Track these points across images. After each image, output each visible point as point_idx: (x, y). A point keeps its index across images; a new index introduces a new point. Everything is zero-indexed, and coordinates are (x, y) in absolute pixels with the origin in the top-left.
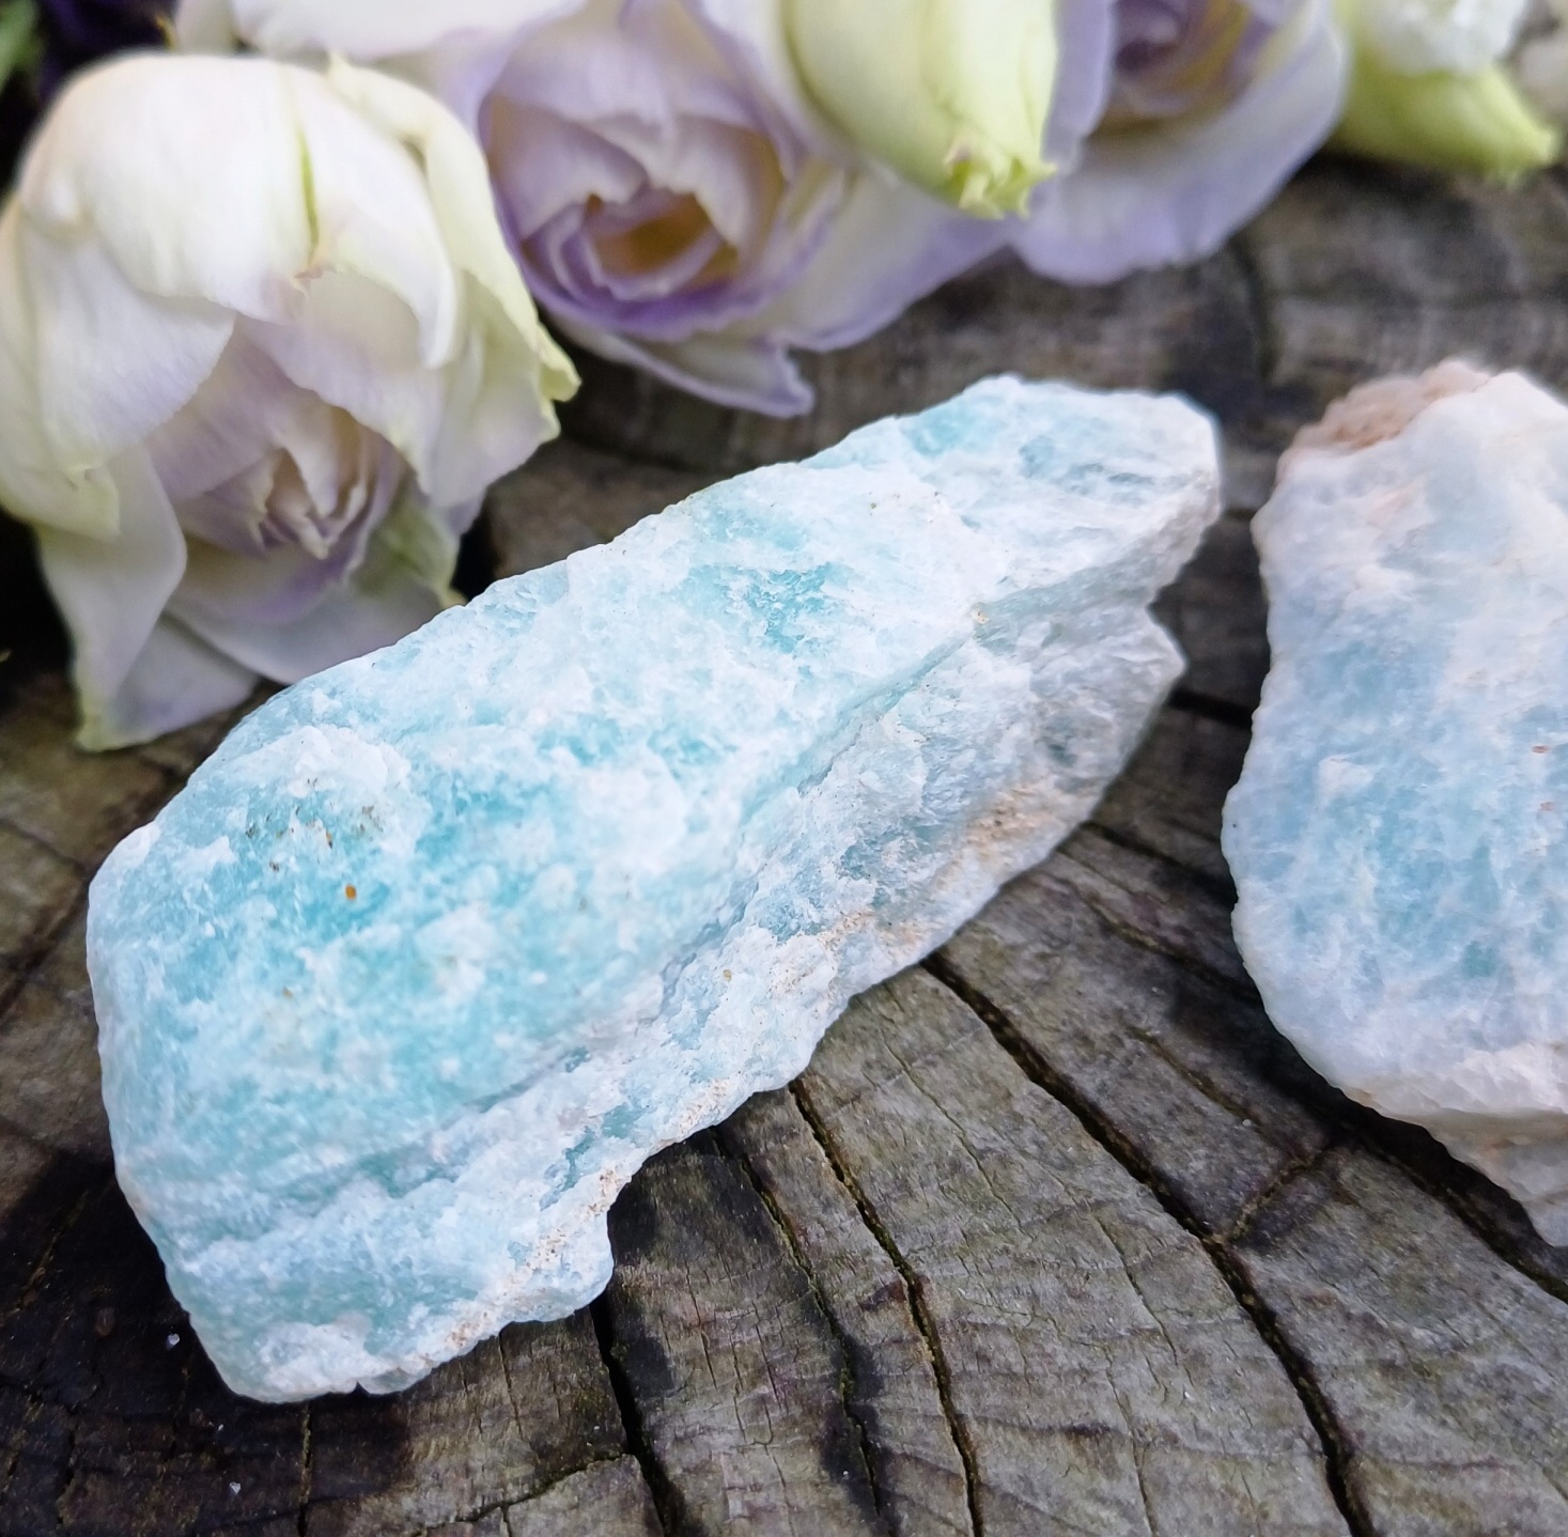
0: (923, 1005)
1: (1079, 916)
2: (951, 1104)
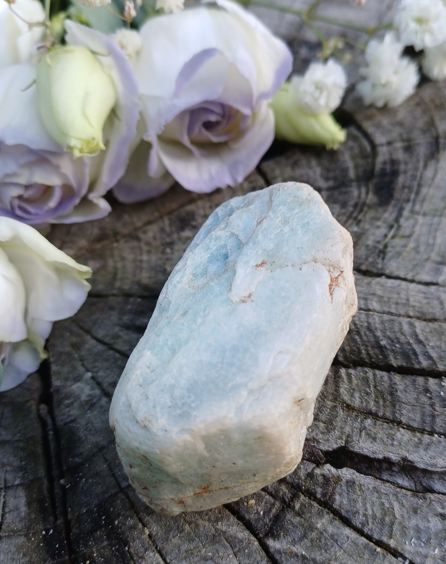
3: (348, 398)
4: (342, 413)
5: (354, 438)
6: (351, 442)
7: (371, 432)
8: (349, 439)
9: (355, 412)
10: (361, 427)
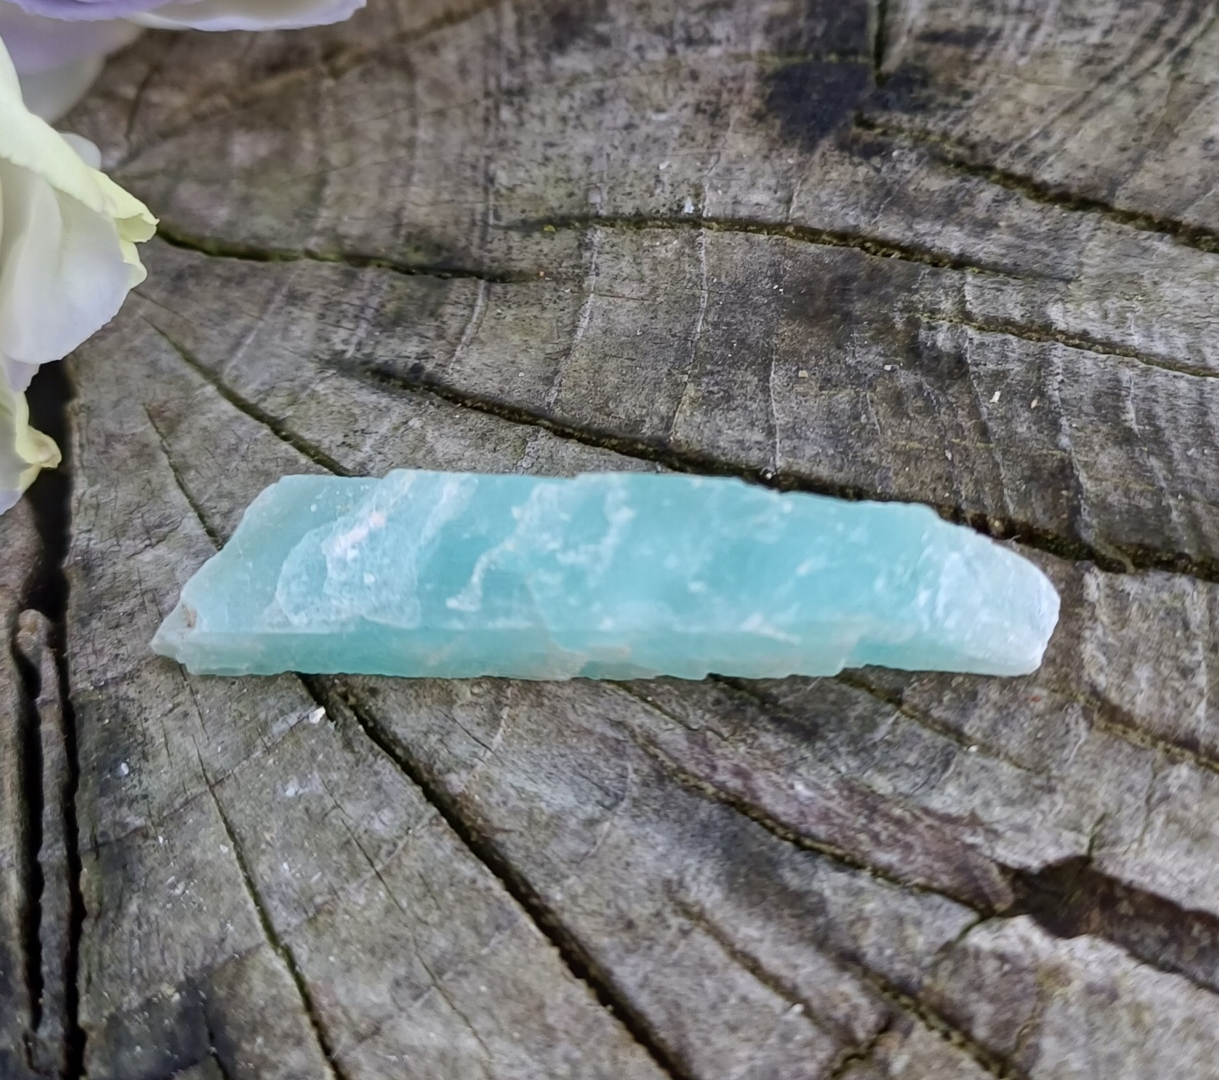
0: (460, 901)
1: (635, 768)
2: (482, 1023)
3: (1111, 680)
4: (1084, 735)
5: (1126, 832)
6: (1114, 843)
7: (1189, 815)
8: (1106, 832)
9: (1134, 737)
10: (1153, 793)
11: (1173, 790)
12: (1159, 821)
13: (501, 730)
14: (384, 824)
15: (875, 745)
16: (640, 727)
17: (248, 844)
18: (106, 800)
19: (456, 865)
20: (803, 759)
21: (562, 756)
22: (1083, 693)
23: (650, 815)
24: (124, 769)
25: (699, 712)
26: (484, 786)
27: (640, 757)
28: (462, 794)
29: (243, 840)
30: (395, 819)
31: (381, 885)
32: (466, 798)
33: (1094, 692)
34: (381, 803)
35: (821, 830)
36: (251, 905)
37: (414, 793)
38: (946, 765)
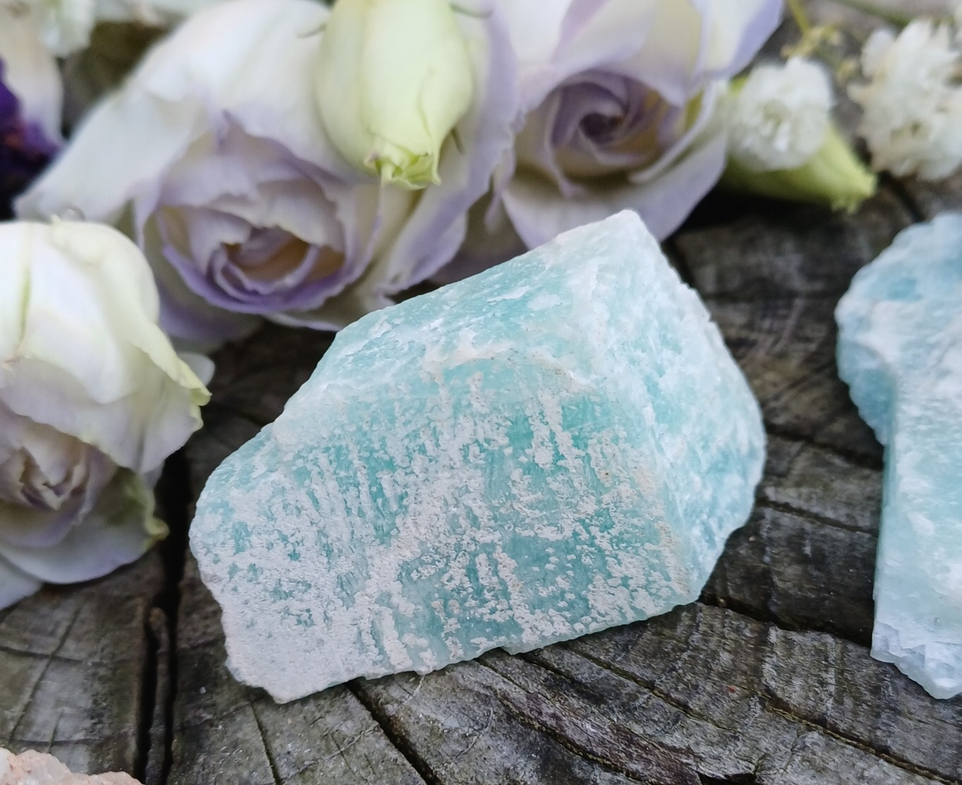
0: (387, 770)
1: (494, 709)
3: (778, 684)
4: (759, 712)
5: (777, 764)
6: (769, 769)
7: (816, 757)
8: (765, 763)
9: (789, 716)
10: (796, 745)
11: (808, 745)
12: (798, 759)
13: (420, 686)
14: (348, 728)
15: (635, 709)
16: (500, 690)
17: (269, 733)
18: (191, 705)
19: (386, 752)
20: (592, 712)
21: (453, 702)
22: (761, 691)
23: (501, 736)
24: (203, 690)
25: (535, 685)
26: (407, 713)
27: (498, 706)
28: (394, 716)
29: (267, 731)
30: (354, 726)
31: (343, 759)
32: (396, 718)
33: (768, 690)
34: (347, 717)
35: (599, 750)
36: (268, 763)
37: (366, 714)
38: (676, 722)
